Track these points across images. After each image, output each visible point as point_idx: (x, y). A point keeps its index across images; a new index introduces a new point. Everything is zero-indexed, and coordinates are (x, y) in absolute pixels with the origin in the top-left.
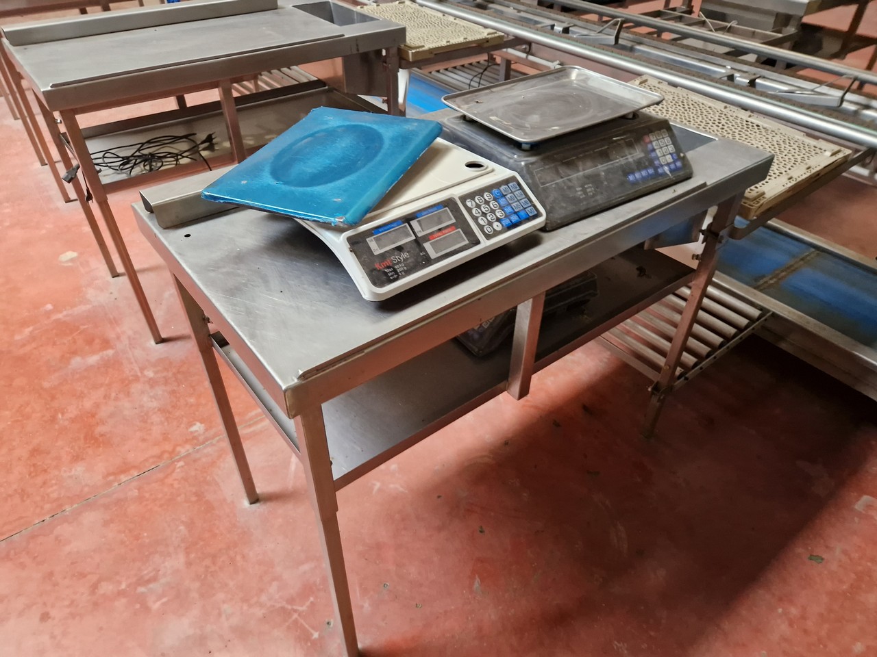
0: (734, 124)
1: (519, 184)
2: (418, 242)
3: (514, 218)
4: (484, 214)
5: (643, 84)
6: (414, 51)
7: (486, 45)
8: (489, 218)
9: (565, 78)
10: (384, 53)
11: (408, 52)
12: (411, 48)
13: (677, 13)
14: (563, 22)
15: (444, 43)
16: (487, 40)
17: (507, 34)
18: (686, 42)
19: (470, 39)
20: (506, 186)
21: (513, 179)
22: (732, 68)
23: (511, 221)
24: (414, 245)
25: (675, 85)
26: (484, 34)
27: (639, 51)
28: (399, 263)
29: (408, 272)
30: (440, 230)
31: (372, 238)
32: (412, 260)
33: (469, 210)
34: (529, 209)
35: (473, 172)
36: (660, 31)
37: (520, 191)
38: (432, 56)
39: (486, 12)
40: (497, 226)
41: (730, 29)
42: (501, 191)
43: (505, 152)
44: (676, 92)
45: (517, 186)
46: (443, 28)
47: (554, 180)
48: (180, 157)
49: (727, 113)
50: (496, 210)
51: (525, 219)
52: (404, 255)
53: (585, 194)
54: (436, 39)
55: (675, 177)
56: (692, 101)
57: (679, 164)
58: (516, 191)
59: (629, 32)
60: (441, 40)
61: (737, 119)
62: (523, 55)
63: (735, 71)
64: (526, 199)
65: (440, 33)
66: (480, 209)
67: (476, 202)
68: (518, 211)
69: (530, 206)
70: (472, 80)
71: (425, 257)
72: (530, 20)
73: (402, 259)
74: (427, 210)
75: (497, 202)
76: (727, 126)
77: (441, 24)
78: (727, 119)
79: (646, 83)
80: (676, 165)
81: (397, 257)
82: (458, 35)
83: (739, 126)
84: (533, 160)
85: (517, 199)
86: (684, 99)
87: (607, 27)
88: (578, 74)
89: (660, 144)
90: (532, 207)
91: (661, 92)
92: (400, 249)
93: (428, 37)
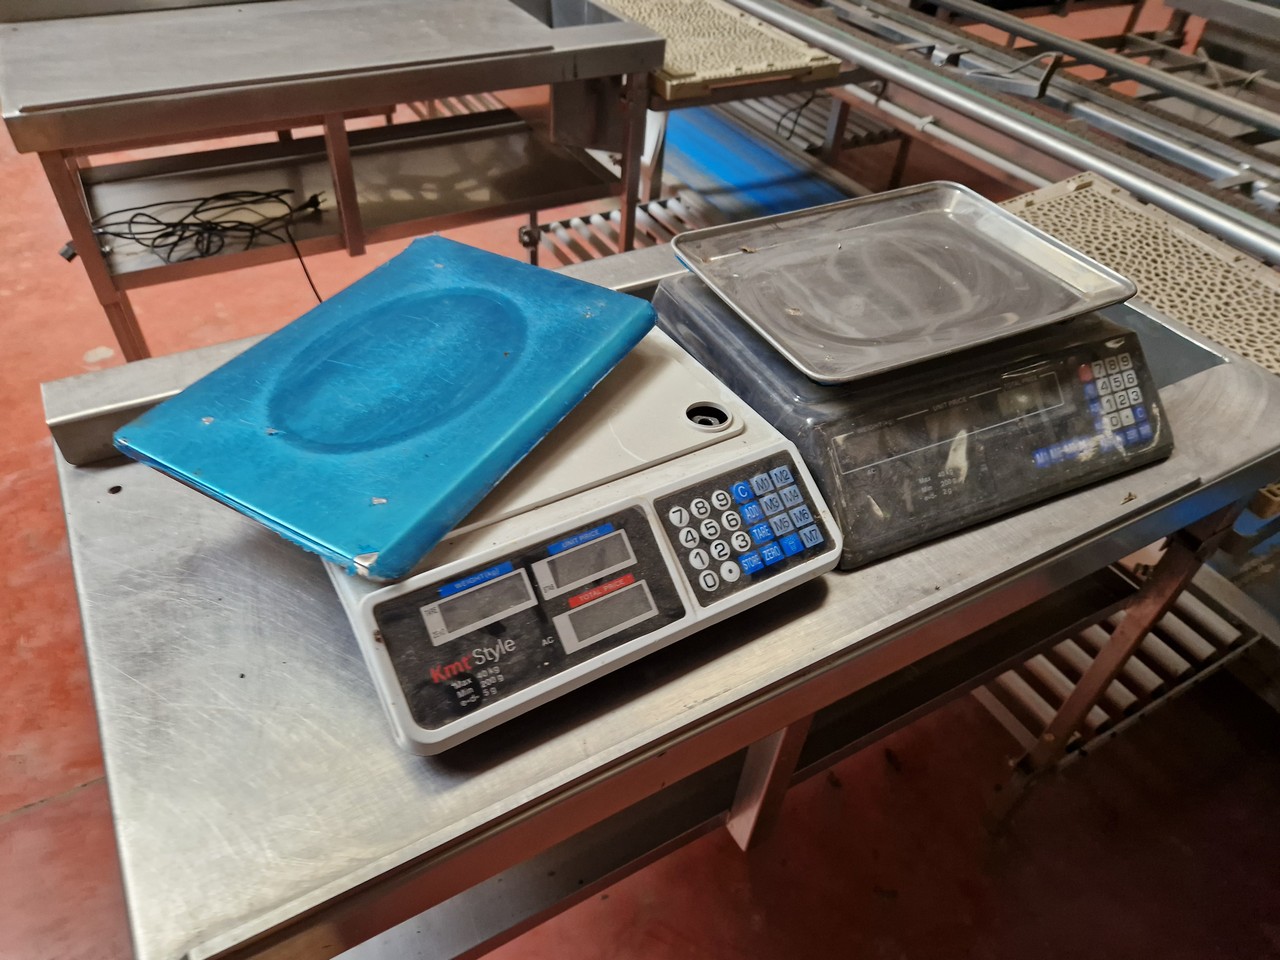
0: (1250, 296)
1: (794, 471)
2: (542, 614)
3: (771, 553)
5: (1083, 191)
6: (675, 82)
7: (805, 80)
8: (714, 553)
9: (932, 208)
10: (624, 81)
11: (664, 85)
12: (672, 77)
13: (1156, 45)
14: (951, 43)
15: (730, 71)
16: (808, 71)
17: (846, 59)
18: (1168, 105)
19: (779, 65)
20: (765, 476)
21: (783, 458)
22: (1251, 170)
23: (763, 560)
24: (532, 621)
25: (1143, 199)
26: (805, 58)
27: (1082, 113)
28: (489, 664)
29: (505, 689)
30: (598, 583)
31: (435, 605)
32: (520, 657)
33: (672, 532)
34: (806, 530)
35: (697, 433)
37: (794, 487)
38: (708, 92)
39: (817, 11)
40: (730, 571)
41: (1250, 86)
42: (752, 488)
43: (779, 384)
44: (1145, 215)
45: (790, 475)
46: (737, 39)
47: (872, 461)
48: (257, 232)
49: (1240, 270)
50: (734, 532)
51: (794, 555)
52: (503, 643)
53: (936, 492)
54: (719, 61)
55: (1133, 458)
56: (1174, 237)
57: (1145, 429)
58: (785, 487)
59: (1066, 76)
60: (728, 65)
61: (1257, 287)
62: (871, 98)
63: (1257, 177)
64: (804, 507)
65: (729, 50)
66: (698, 530)
67: (691, 514)
68: (782, 536)
69: (811, 524)
70: (784, 116)
71: (551, 650)
72: (894, 33)
73: (497, 655)
74: (574, 536)
75: (739, 513)
76: (1237, 299)
77: (735, 31)
78: (1237, 284)
79: (1087, 189)
80: (1139, 432)
81: (486, 651)
82: (760, 57)
83: (1260, 304)
84: (833, 415)
85: (784, 506)
86: (1159, 231)
87: (1031, 64)
88: (959, 201)
89: (1113, 384)
90: (814, 527)
91: (1117, 211)
92: (496, 630)
93: (705, 57)
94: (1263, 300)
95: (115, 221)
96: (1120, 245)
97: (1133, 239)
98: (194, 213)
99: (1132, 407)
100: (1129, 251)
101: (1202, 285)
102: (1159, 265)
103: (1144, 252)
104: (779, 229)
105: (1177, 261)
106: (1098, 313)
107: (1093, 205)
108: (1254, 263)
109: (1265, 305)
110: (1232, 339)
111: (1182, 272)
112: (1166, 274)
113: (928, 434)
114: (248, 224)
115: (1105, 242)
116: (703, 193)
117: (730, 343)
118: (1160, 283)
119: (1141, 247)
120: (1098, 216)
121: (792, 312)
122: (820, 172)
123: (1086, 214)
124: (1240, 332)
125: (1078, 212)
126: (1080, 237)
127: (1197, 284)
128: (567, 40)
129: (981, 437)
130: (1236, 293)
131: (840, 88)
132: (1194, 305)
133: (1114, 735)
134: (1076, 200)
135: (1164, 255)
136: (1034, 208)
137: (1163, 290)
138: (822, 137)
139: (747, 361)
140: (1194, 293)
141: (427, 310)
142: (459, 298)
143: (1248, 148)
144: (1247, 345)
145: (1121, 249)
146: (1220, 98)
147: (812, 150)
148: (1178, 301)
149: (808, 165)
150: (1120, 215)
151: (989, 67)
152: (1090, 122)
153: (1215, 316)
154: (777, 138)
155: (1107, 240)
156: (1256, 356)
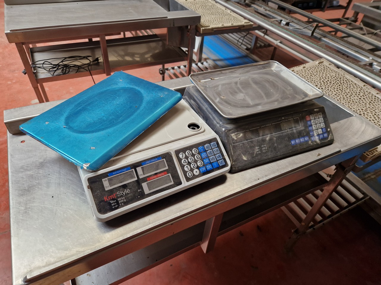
0: (367, 97)
1: (218, 144)
2: (139, 182)
3: (209, 167)
4: (189, 163)
5: (320, 64)
7: (242, 29)
8: (192, 166)
9: (268, 68)
10: (189, 27)
11: (200, 29)
12: (203, 27)
13: (349, 21)
14: (287, 19)
15: (220, 25)
16: (243, 26)
17: (255, 23)
18: (351, 39)
19: (235, 24)
20: (209, 145)
21: (215, 140)
22: (372, 59)
23: (206, 169)
24: (135, 184)
25: (338, 67)
26: (243, 22)
27: (324, 41)
28: (122, 196)
29: (126, 204)
30: (156, 174)
31: (107, 179)
32: (131, 194)
33: (180, 160)
34: (220, 161)
35: (190, 131)
36: (337, 31)
37: (217, 148)
38: (213, 31)
39: (248, 8)
40: (196, 172)
41: (376, 34)
42: (205, 148)
43: (216, 118)
44: (338, 72)
45: (216, 145)
46: (223, 16)
47: (242, 141)
48: (80, 68)
49: (365, 89)
50: (198, 161)
51: (216, 168)
52: (126, 191)
53: (260, 151)
54: (217, 22)
55: (321, 143)
56: (346, 78)
57: (326, 135)
58: (215, 148)
59: (320, 30)
60: (220, 24)
61: (370, 94)
62: (262, 35)
63: (374, 61)
64: (220, 154)
65: (221, 19)
66: (188, 160)
67: (186, 155)
68: (213, 162)
69: (222, 159)
70: (240, 39)
71: (141, 193)
72: (271, 15)
73: (124, 194)
74: (150, 160)
75: (200, 155)
76: (363, 97)
77: (223, 14)
78: (364, 93)
79: (322, 63)
80: (323, 136)
81: (121, 192)
82: (229, 22)
83: (370, 99)
84: (231, 127)
85: (214, 153)
86: (342, 76)
87: (310, 26)
88: (276, 66)
89: (316, 122)
90: (223, 160)
91: (330, 70)
92: (125, 187)
93: (213, 21)
94: (371, 98)
95: (39, 63)
96: (330, 80)
97: (334, 79)
98: (62, 62)
99: (321, 128)
100: (332, 82)
101: (353, 93)
102: (341, 87)
103: (337, 82)
104: (222, 73)
105: (346, 85)
106: (313, 100)
107: (323, 68)
108: (369, 87)
109: (371, 99)
110: (360, 109)
111: (348, 89)
112: (343, 89)
113: (259, 134)
114: (78, 65)
115: (325, 79)
116: (214, 60)
117: (204, 106)
118: (341, 92)
119: (336, 81)
120: (324, 72)
121: (222, 97)
122: (249, 56)
123: (321, 71)
124: (363, 107)
125: (318, 70)
126: (318, 78)
127: (352, 92)
128: (172, 15)
129: (275, 136)
130: (363, 96)
131: (254, 31)
132: (350, 99)
133: (323, 224)
134: (318, 67)
135: (343, 84)
136: (305, 69)
137: (341, 94)
138: (250, 45)
139: (208, 111)
140: (350, 95)
141: (115, 93)
142: (125, 90)
143: (372, 52)
144: (365, 111)
145: (330, 81)
146: (366, 38)
147: (247, 49)
148: (345, 97)
149: (246, 54)
150: (331, 71)
151: (298, 27)
152: (326, 44)
153: (356, 102)
154: (238, 46)
155: (326, 79)
156: (367, 114)
